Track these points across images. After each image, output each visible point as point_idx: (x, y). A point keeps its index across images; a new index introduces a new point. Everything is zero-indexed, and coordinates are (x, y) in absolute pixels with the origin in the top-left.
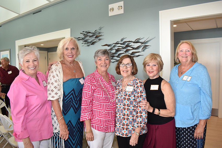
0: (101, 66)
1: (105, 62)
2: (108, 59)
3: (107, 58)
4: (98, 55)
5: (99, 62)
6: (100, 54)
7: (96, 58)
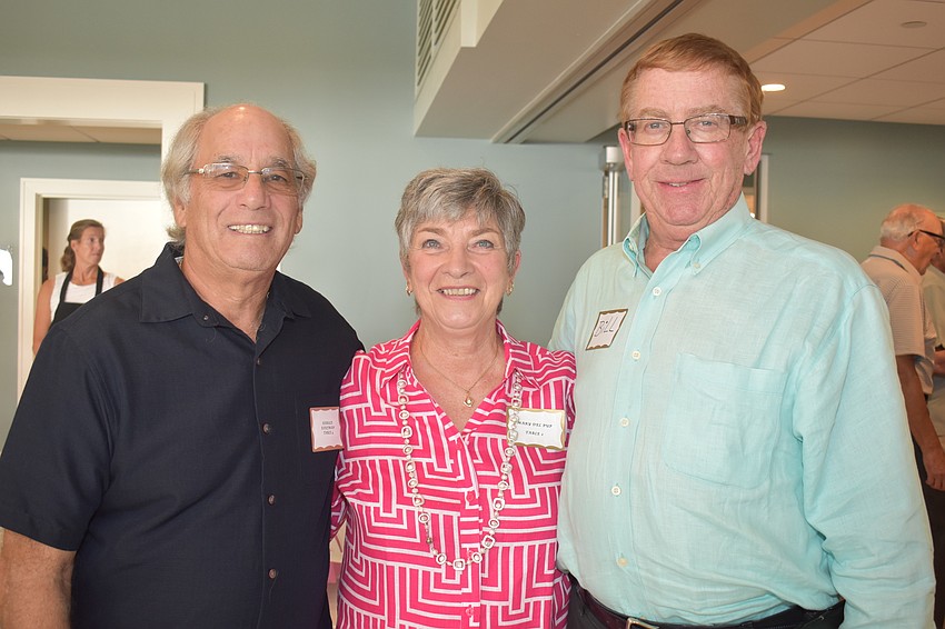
0: (441, 291)
1: (467, 265)
2: (489, 244)
3: (485, 236)
4: (422, 207)
5: (428, 263)
6: (433, 202)
7: (407, 228)
